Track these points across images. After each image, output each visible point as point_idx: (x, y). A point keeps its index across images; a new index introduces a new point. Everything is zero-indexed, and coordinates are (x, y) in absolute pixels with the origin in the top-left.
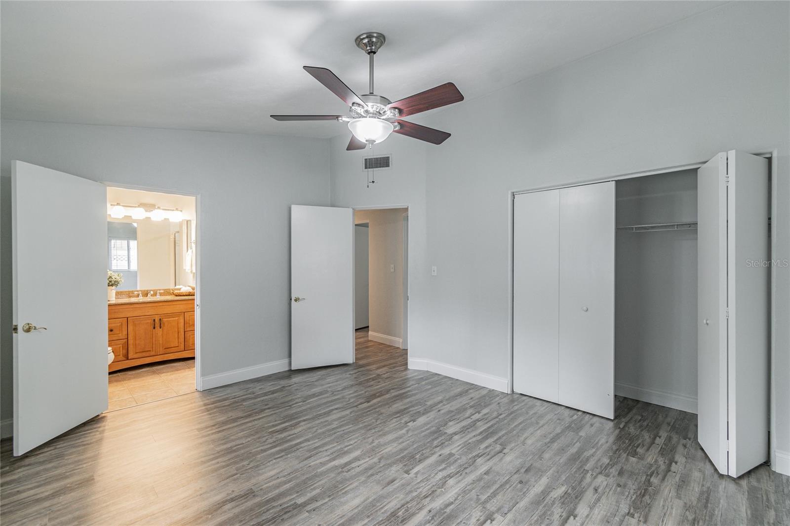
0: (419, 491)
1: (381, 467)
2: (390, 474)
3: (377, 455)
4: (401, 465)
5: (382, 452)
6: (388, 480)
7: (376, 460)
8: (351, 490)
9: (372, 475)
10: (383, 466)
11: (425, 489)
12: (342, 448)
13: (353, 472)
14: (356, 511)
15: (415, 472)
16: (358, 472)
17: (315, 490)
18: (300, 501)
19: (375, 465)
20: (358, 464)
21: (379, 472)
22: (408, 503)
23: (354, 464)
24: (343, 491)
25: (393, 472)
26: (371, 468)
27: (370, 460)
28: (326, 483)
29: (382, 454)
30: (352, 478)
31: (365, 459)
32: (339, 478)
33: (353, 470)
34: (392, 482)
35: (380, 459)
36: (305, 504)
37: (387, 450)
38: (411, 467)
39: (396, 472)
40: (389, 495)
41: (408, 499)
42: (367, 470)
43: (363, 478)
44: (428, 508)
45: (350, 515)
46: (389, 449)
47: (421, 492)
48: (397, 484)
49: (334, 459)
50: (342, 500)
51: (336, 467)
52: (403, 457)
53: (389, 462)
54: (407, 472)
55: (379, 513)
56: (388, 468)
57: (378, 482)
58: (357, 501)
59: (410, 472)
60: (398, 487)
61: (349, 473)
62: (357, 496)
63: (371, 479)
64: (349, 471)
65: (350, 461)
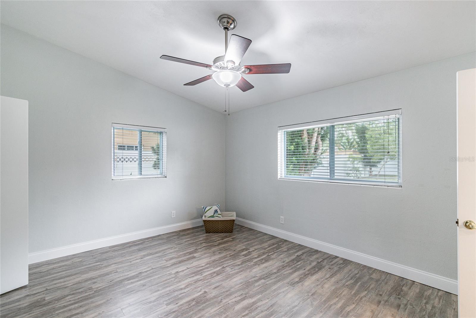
0: (203, 283)
1: (221, 296)
2: (216, 291)
3: (222, 305)
4: (208, 297)
5: (218, 308)
6: (218, 288)
7: (224, 301)
8: (239, 284)
9: (227, 291)
10: (219, 297)
11: (200, 283)
12: (250, 313)
13: (239, 293)
14: (235, 276)
15: (201, 292)
16: (236, 293)
17: (258, 285)
18: (263, 281)
19: (225, 297)
20: (236, 299)
21: (222, 293)
22: (210, 278)
23: (239, 299)
24: (242, 284)
25: (214, 293)
26: (228, 296)
27: (228, 301)
28: (254, 288)
29: (219, 306)
30: (239, 290)
31: (231, 302)
32: (247, 290)
33: (239, 295)
34: (216, 287)
35: (221, 302)
36: (260, 279)
37: (215, 309)
38: (202, 295)
39: (212, 293)
40: (219, 281)
41: (210, 280)
42: (230, 295)
43: (233, 290)
44: (202, 276)
45: (238, 275)
46: (213, 310)
47: (202, 282)
48: (213, 286)
49: (254, 303)
50: (242, 280)
51: (251, 297)
52: (205, 303)
53: (215, 300)
54: (205, 292)
55: (225, 275)
56: (216, 295)
57: (224, 287)
58: (235, 280)
59: (203, 292)
60: (213, 285)
61: (241, 293)
62: (235, 282)
63: (228, 289)
64: (241, 295)
65: (242, 301)
